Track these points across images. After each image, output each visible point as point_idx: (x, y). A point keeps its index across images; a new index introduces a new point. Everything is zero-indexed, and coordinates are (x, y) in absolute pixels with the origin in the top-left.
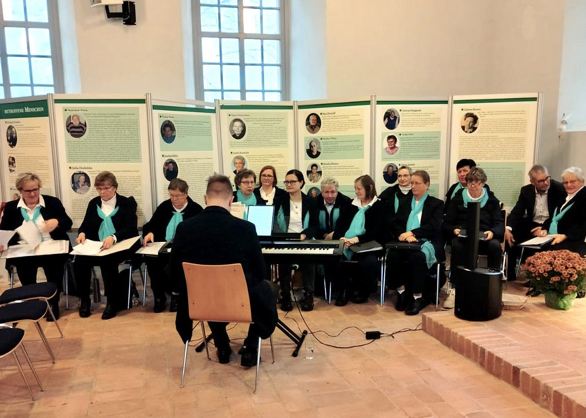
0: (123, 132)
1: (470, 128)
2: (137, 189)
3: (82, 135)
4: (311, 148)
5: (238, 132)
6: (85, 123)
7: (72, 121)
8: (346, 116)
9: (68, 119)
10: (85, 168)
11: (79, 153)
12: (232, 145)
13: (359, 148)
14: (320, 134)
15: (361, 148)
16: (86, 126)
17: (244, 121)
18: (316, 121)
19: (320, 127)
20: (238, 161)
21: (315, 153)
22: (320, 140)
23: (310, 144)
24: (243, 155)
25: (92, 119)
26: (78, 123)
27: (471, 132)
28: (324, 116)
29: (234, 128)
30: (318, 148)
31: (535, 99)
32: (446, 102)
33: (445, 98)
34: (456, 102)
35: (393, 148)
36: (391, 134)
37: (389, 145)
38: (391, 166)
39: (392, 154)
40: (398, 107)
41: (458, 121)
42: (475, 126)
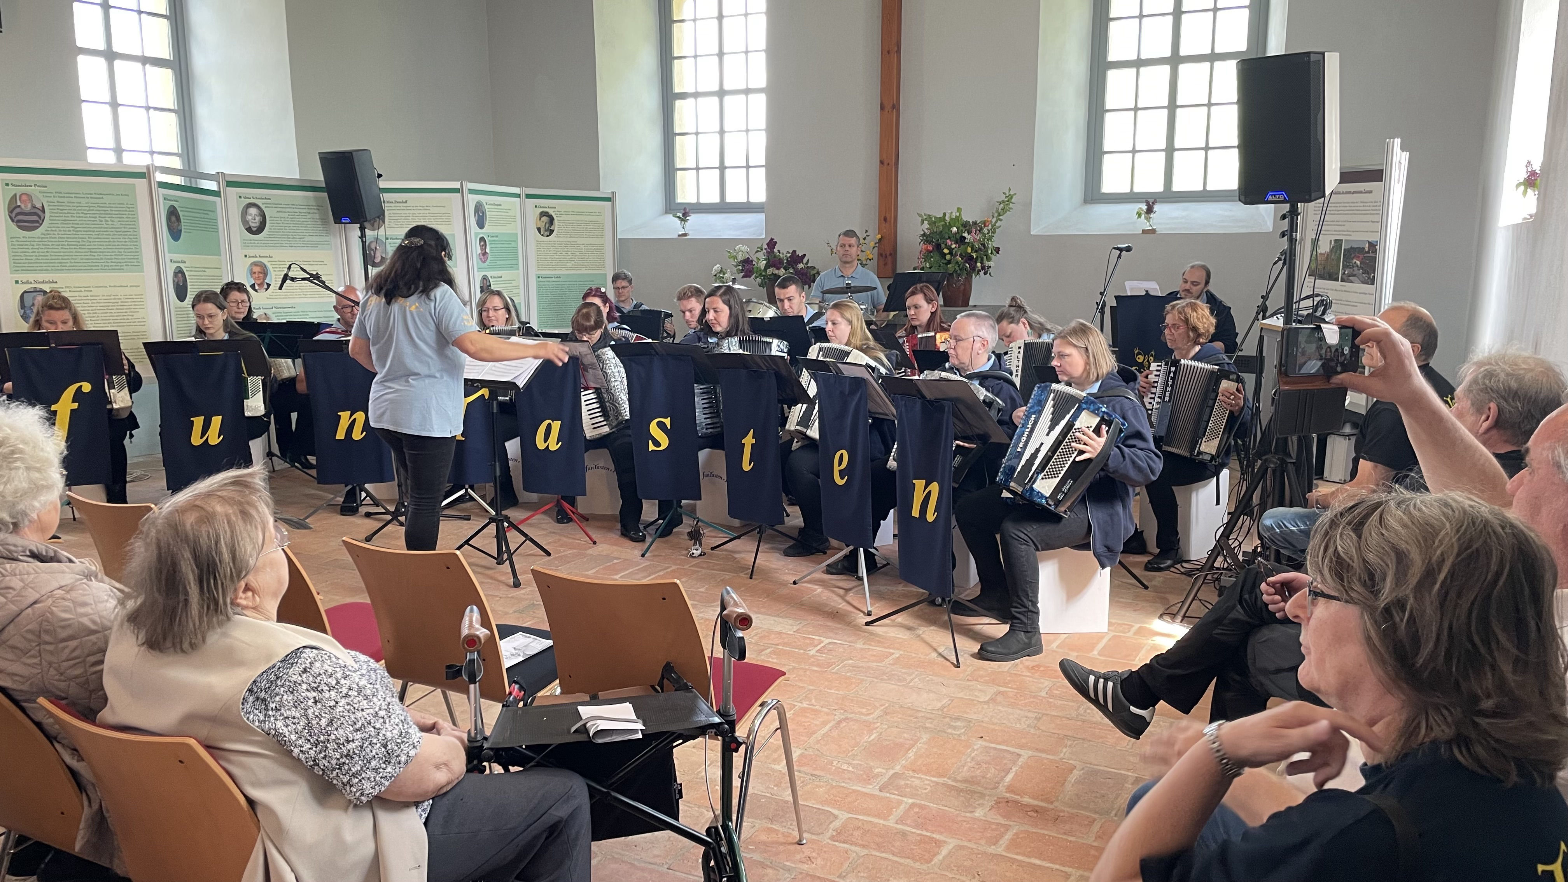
0: (110, 223)
1: (546, 231)
2: (136, 315)
3: (37, 228)
5: (255, 224)
6: (43, 207)
7: (19, 204)
8: (424, 207)
9: (12, 198)
10: (43, 282)
11: (34, 258)
12: (245, 244)
16: (43, 211)
17: (263, 207)
19: (383, 222)
20: (257, 269)
21: (378, 260)
22: (385, 241)
24: (265, 261)
25: (55, 200)
26: (29, 206)
27: (548, 236)
28: (389, 204)
29: (249, 218)
30: (382, 252)
31: (608, 199)
32: (518, 196)
33: (516, 190)
34: (528, 196)
35: (485, 254)
36: (482, 236)
37: (482, 250)
38: (485, 278)
39: (484, 262)
40: (483, 198)
41: (533, 221)
42: (552, 228)
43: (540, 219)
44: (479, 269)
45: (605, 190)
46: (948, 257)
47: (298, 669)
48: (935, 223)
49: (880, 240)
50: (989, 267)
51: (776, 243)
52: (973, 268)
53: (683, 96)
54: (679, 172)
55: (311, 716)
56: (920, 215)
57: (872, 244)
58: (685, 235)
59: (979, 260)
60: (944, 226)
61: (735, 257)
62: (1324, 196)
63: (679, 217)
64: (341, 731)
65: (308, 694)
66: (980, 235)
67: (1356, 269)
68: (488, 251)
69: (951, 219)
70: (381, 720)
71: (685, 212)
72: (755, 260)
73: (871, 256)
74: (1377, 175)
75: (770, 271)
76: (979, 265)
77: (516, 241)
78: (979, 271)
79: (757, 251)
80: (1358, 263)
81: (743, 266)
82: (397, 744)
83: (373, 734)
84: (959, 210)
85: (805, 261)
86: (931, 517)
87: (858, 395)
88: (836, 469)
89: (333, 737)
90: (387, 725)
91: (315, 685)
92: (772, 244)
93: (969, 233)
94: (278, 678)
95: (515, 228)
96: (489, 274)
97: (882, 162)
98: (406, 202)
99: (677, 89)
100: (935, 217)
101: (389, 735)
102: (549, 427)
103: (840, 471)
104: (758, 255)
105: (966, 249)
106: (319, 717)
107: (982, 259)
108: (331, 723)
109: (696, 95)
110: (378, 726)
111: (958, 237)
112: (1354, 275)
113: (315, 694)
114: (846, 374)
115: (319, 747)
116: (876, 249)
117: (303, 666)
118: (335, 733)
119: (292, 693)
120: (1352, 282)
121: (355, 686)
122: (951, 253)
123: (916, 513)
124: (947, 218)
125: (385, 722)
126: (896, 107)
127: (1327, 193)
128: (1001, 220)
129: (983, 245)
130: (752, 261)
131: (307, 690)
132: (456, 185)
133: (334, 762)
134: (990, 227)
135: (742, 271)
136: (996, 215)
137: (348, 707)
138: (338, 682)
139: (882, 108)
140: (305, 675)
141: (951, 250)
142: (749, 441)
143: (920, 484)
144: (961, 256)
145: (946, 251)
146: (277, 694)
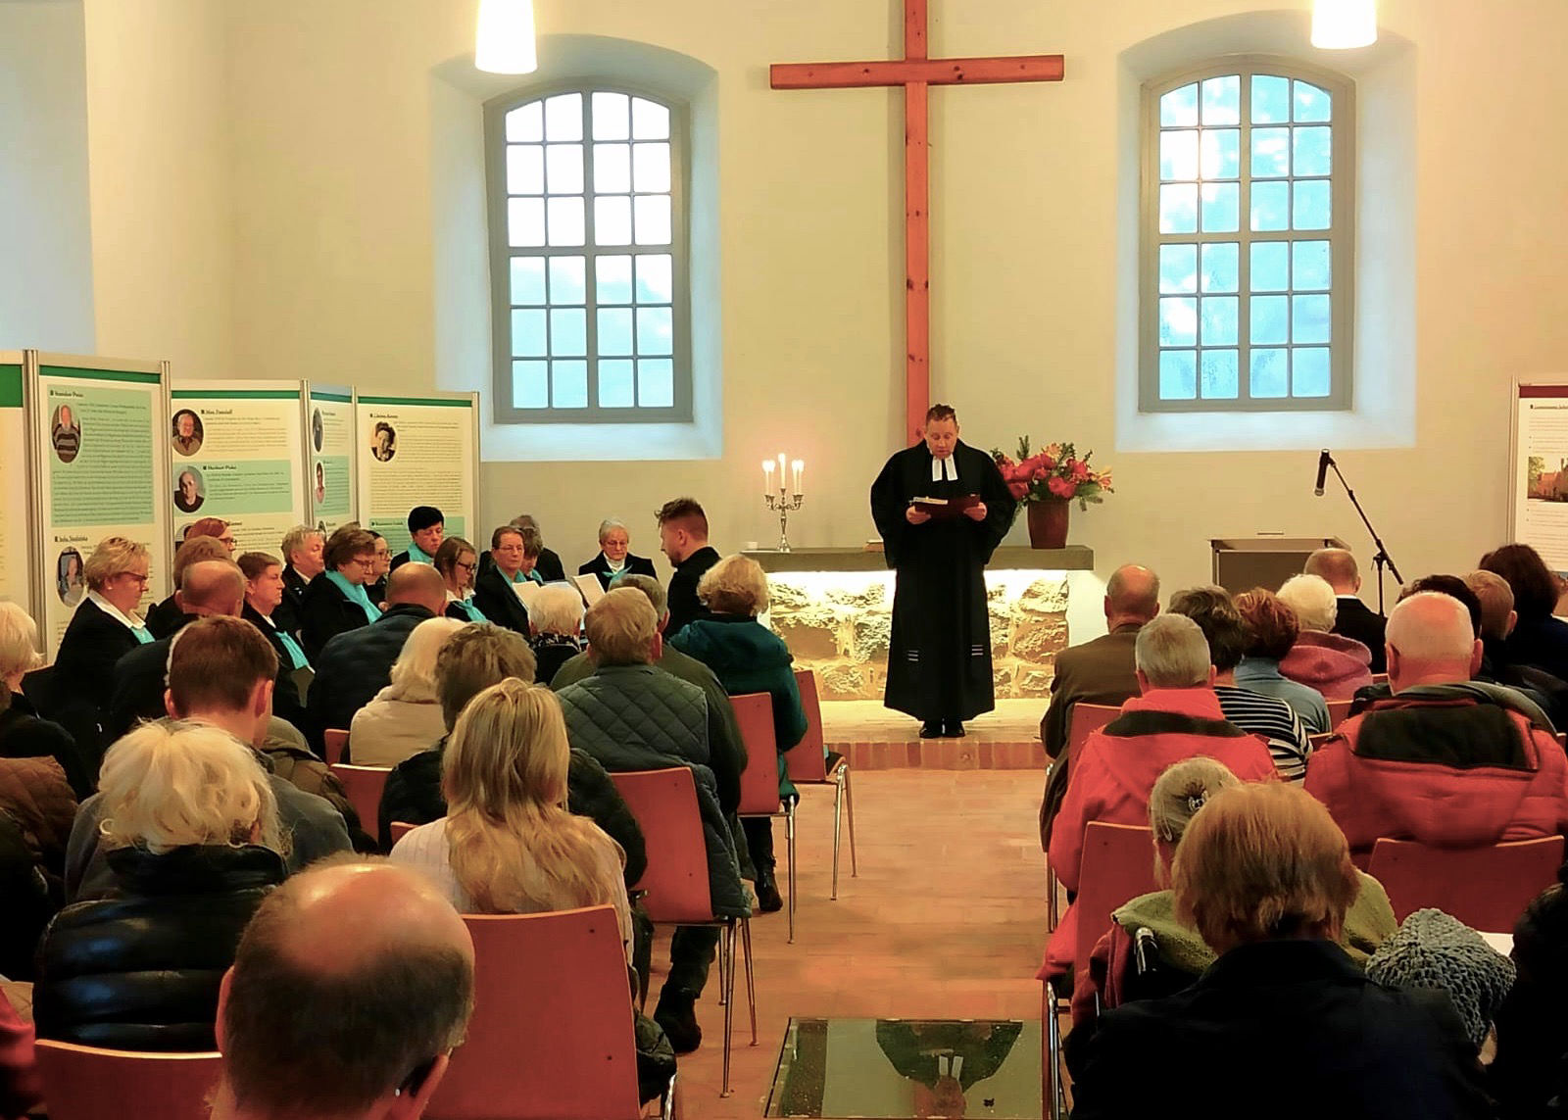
1: (384, 452)
3: (74, 457)
4: (182, 489)
6: (79, 426)
7: (60, 422)
8: (255, 421)
10: (77, 539)
11: (70, 502)
13: (283, 488)
14: (200, 457)
15: (285, 488)
16: (79, 433)
18: (192, 428)
19: (201, 442)
21: (191, 501)
22: (202, 471)
23: (181, 480)
25: (88, 416)
26: (69, 424)
27: (386, 460)
28: (208, 416)
30: (198, 489)
31: (468, 404)
32: (349, 399)
34: (362, 400)
35: (321, 489)
36: (319, 461)
37: (318, 484)
39: (321, 501)
40: (320, 405)
41: (367, 438)
42: (392, 449)
43: (377, 435)
54: (515, 364)
68: (324, 485)
77: (347, 468)
95: (347, 448)
96: (325, 519)
97: (910, 357)
98: (230, 412)
126: (928, 285)
132: (296, 386)
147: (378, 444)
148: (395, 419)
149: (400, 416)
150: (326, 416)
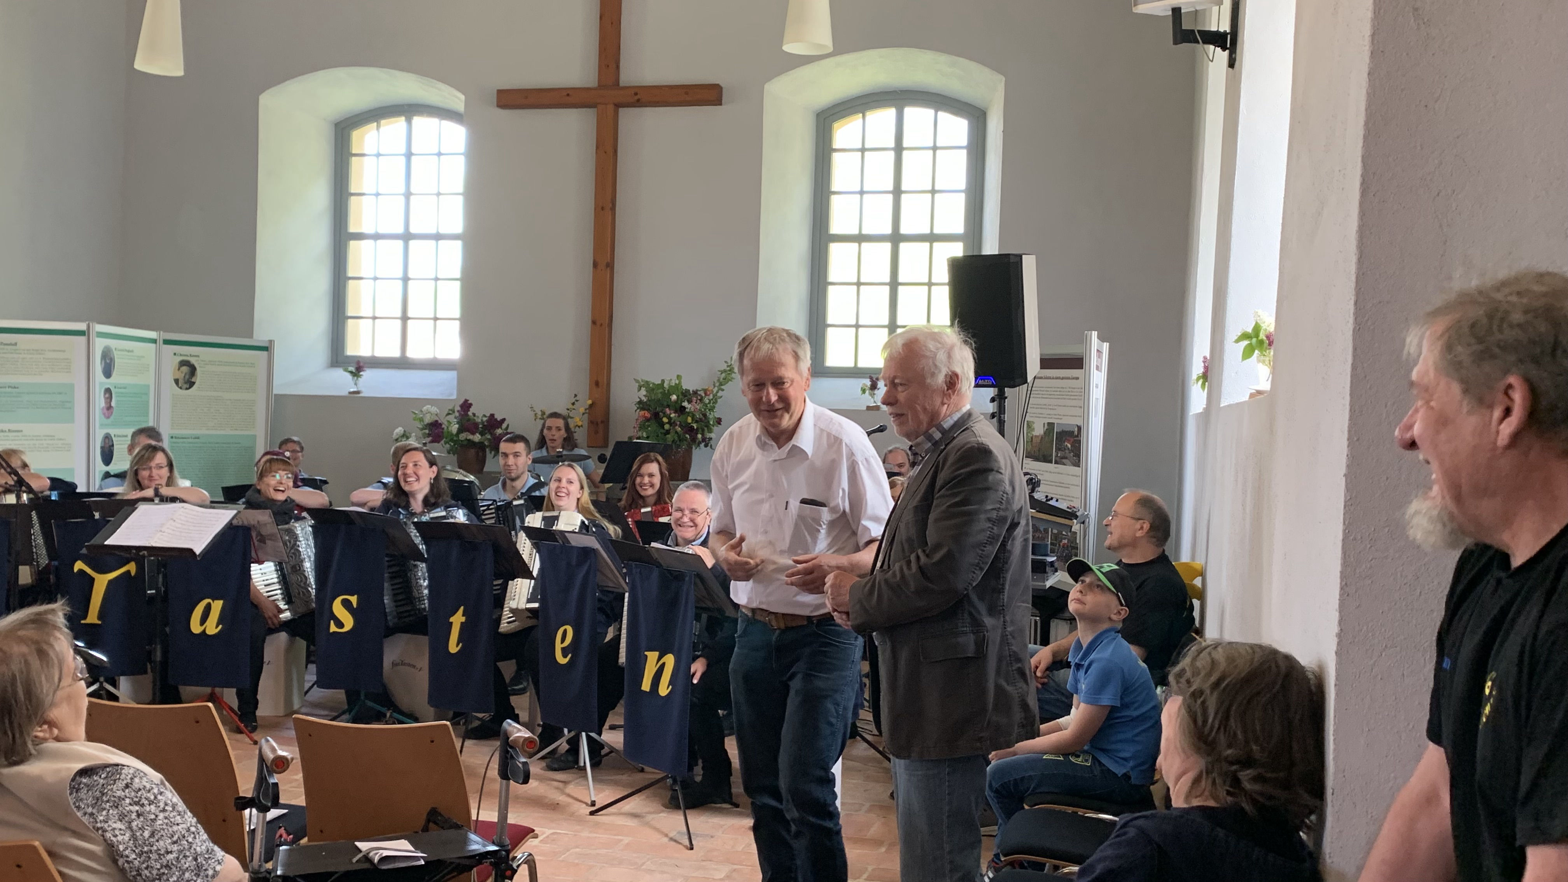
1: (186, 383)
8: (41, 352)
13: (64, 405)
15: (68, 405)
27: (187, 389)
31: (265, 349)
32: (154, 341)
33: (152, 335)
34: (167, 342)
35: (109, 408)
36: (107, 386)
37: (106, 403)
38: (107, 437)
39: (108, 417)
40: (112, 343)
41: (170, 370)
42: (193, 380)
43: (179, 369)
44: (102, 426)
45: (260, 336)
46: (667, 427)
47: (121, 784)
48: (653, 390)
49: (591, 406)
50: (710, 439)
51: (471, 405)
52: (694, 440)
53: (359, 236)
54: (350, 321)
55: (135, 828)
56: (637, 381)
57: (582, 410)
58: (358, 392)
59: (700, 430)
60: (663, 393)
61: (421, 420)
62: (1026, 382)
63: (351, 372)
64: (161, 843)
65: (131, 807)
66: (701, 405)
67: (1067, 451)
68: (113, 404)
69: (670, 387)
70: (192, 836)
71: (358, 367)
72: (446, 423)
73: (580, 424)
74: (1077, 362)
75: (463, 436)
76: (700, 436)
77: (147, 394)
78: (700, 443)
79: (449, 414)
80: (1069, 446)
81: (430, 430)
82: (206, 859)
83: (186, 847)
84: (679, 377)
85: (504, 426)
86: (664, 690)
87: (585, 568)
88: (559, 646)
89: (155, 848)
90: (197, 840)
91: (137, 800)
92: (466, 406)
93: (690, 402)
94: (103, 794)
95: (149, 379)
96: (112, 432)
97: (594, 322)
98: (16, 344)
99: (352, 229)
100: (654, 384)
101: (198, 849)
102: (208, 608)
103: (563, 649)
104: (451, 418)
105: (687, 419)
106: (142, 829)
107: (703, 430)
108: (152, 835)
109: (377, 237)
110: (190, 840)
111: (678, 406)
112: (1066, 458)
113: (137, 808)
114: (573, 543)
115: (143, 858)
116: (586, 415)
117: (125, 782)
118: (157, 844)
119: (117, 807)
120: (1064, 464)
121: (169, 802)
122: (669, 423)
123: (646, 686)
124: (666, 385)
125: (195, 838)
126: (610, 266)
127: (1030, 378)
128: (723, 390)
129: (705, 415)
130: (441, 424)
131: (130, 804)
132: (82, 326)
133: (155, 872)
134: (711, 397)
135: (429, 435)
136: (717, 384)
137: (166, 821)
138: (156, 797)
139: (595, 265)
140: (127, 791)
141: (669, 418)
142: (458, 619)
143: (652, 656)
144: (681, 426)
145: (665, 420)
146: (105, 809)
147: (180, 376)
148: (197, 358)
149: (200, 356)
150: (119, 353)
